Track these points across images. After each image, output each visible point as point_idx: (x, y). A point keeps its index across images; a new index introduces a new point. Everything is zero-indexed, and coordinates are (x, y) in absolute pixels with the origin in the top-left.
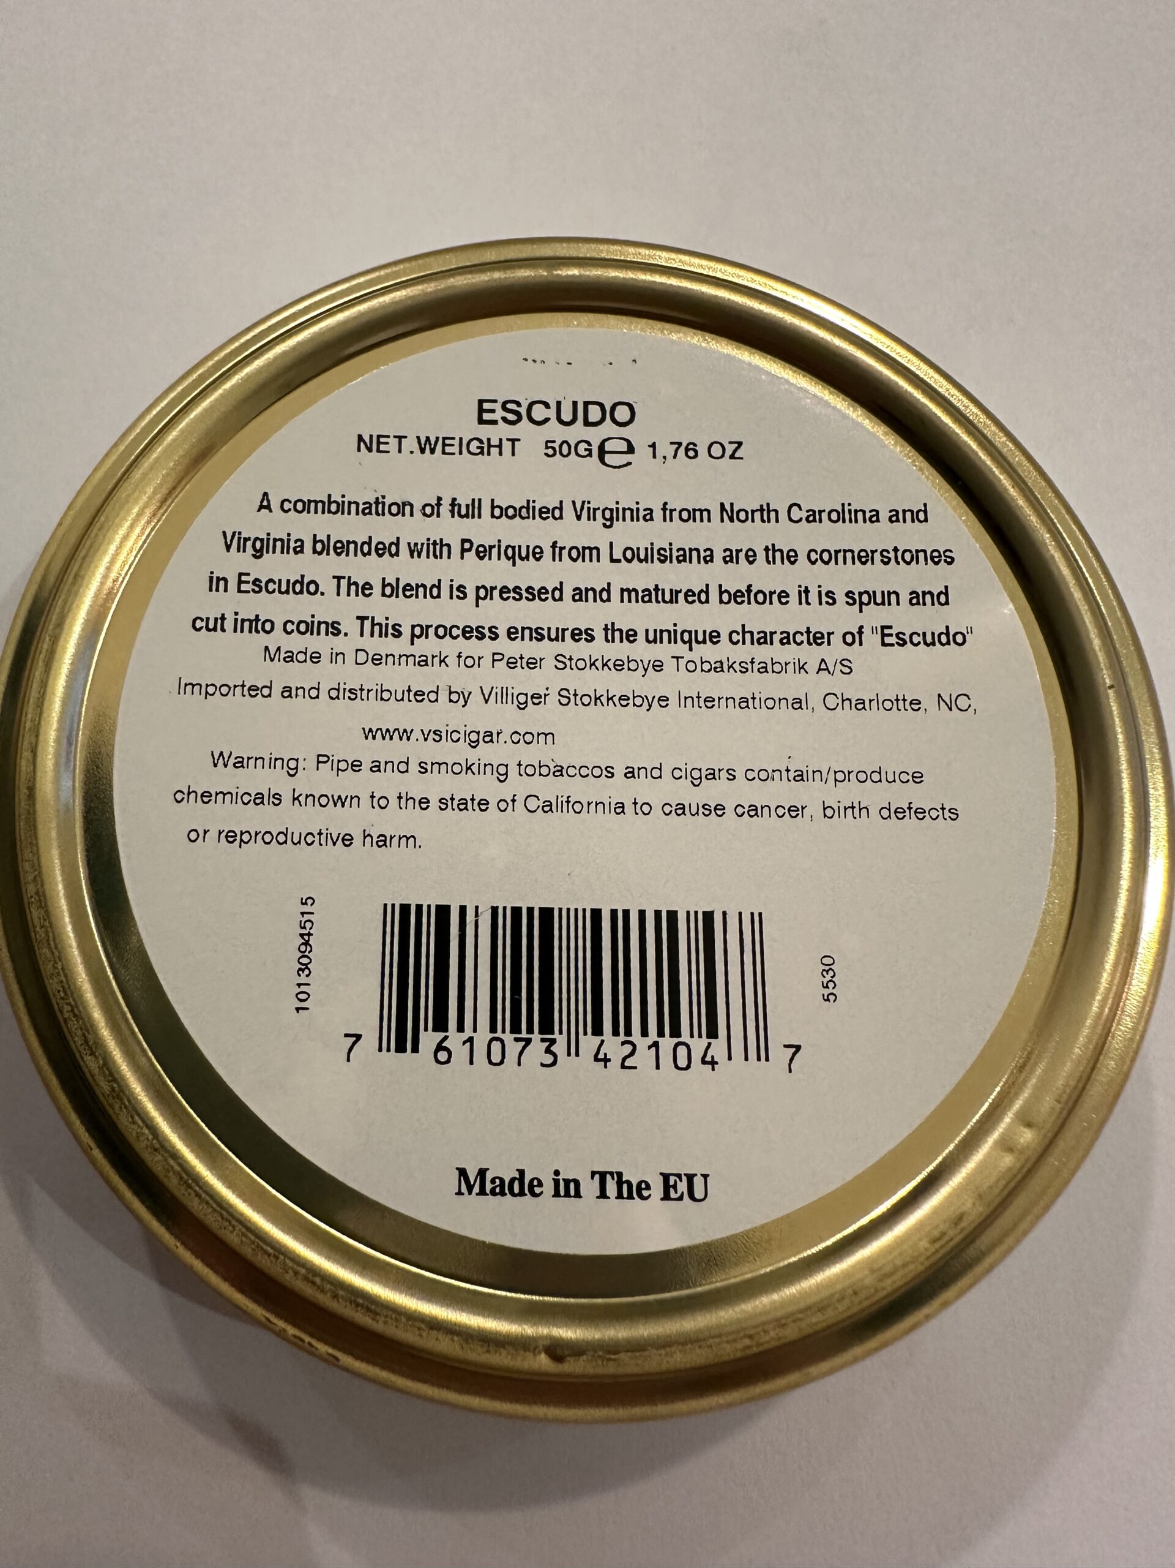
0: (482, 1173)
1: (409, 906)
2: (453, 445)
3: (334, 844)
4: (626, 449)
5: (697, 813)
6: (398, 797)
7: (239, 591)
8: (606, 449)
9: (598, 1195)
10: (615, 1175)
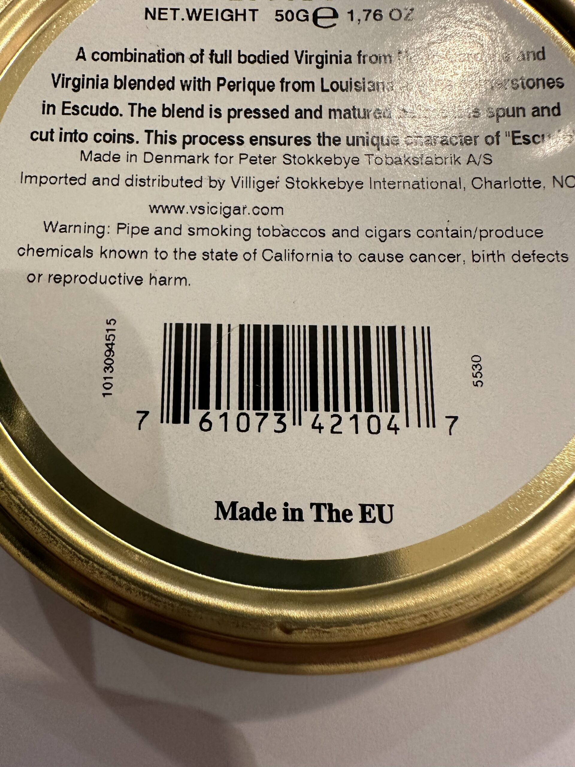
0: (233, 505)
1: (182, 324)
2: (211, 14)
3: (130, 283)
4: (332, 15)
5: (384, 260)
6: (174, 252)
7: (63, 113)
8: (319, 15)
9: (316, 519)
10: (327, 506)
